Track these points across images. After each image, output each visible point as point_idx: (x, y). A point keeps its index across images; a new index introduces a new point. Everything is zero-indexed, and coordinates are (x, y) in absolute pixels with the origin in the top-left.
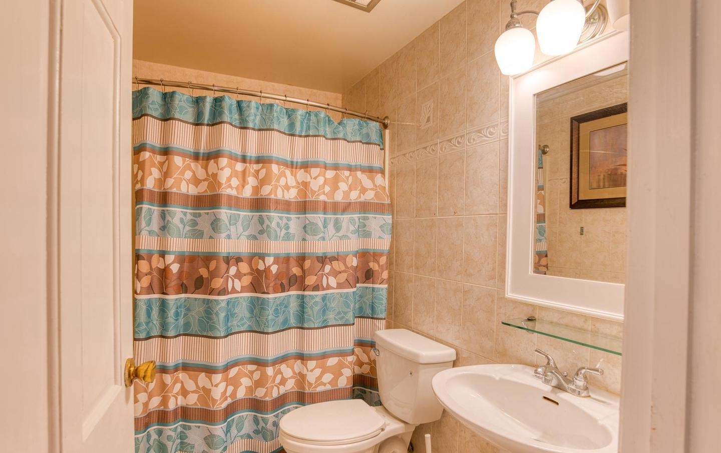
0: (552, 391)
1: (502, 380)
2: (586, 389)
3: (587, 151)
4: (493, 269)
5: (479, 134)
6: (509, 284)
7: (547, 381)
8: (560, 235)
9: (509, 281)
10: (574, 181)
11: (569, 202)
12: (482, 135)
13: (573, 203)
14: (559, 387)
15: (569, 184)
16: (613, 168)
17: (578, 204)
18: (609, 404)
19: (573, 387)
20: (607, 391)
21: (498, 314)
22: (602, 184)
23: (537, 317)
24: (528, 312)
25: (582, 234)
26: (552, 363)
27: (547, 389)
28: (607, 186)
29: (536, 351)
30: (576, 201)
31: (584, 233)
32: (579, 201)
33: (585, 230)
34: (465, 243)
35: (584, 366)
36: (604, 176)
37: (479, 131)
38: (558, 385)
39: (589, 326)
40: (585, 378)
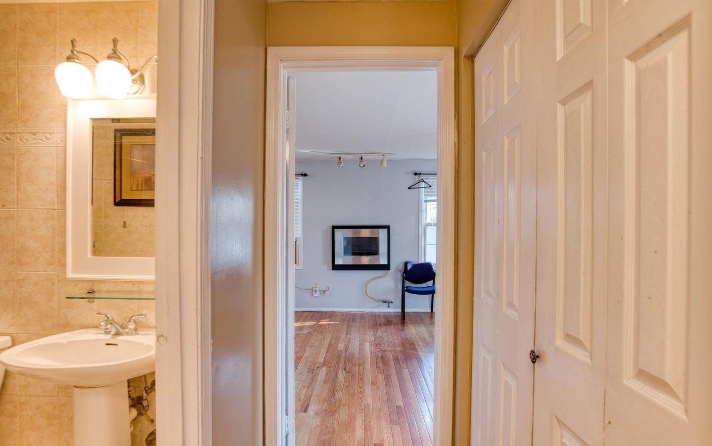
0: (112, 338)
1: (69, 342)
2: (136, 329)
3: (128, 158)
4: (52, 256)
5: (34, 136)
6: (70, 266)
7: (107, 332)
8: (105, 228)
9: (70, 264)
10: (118, 183)
11: (113, 200)
12: (36, 137)
13: (117, 201)
14: (118, 334)
15: (113, 185)
16: (148, 176)
17: (121, 202)
18: (151, 334)
19: (127, 331)
20: (149, 328)
21: (59, 294)
22: (140, 188)
23: (96, 290)
24: (88, 287)
25: (125, 227)
26: (110, 318)
27: (108, 338)
28: (144, 189)
29: (98, 314)
30: (120, 200)
31: (127, 226)
32: (121, 200)
33: (127, 224)
34: (18, 234)
35: (133, 314)
36: (142, 181)
37: (34, 134)
38: (116, 332)
39: (136, 288)
40: (135, 322)
